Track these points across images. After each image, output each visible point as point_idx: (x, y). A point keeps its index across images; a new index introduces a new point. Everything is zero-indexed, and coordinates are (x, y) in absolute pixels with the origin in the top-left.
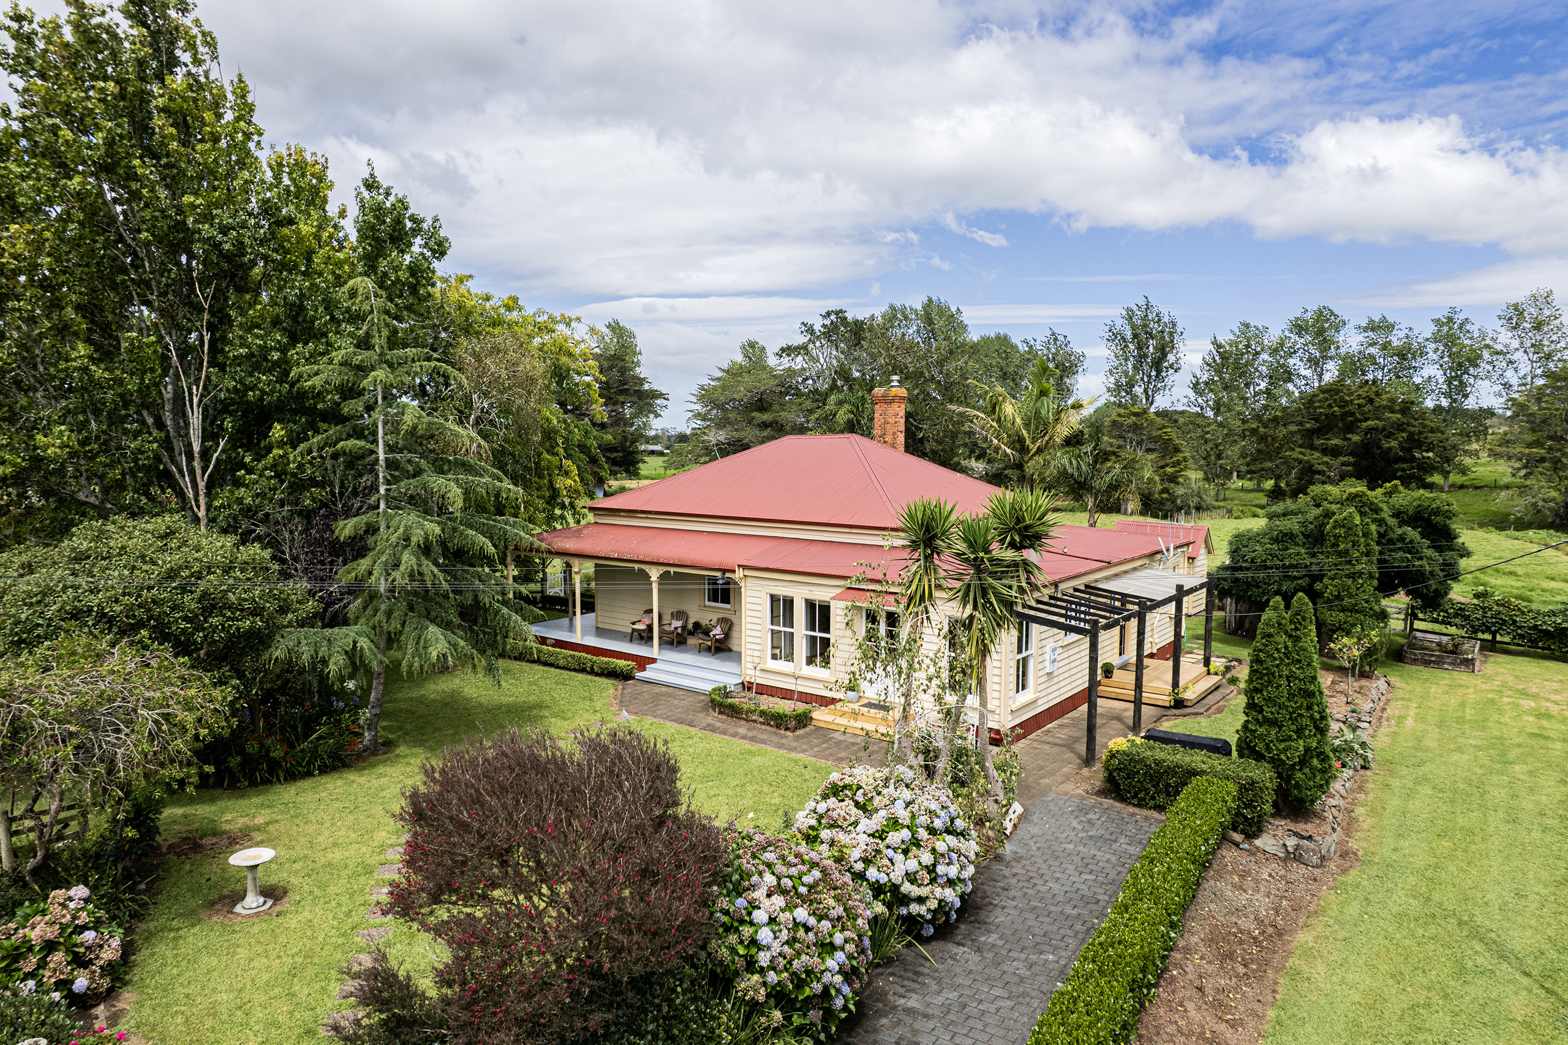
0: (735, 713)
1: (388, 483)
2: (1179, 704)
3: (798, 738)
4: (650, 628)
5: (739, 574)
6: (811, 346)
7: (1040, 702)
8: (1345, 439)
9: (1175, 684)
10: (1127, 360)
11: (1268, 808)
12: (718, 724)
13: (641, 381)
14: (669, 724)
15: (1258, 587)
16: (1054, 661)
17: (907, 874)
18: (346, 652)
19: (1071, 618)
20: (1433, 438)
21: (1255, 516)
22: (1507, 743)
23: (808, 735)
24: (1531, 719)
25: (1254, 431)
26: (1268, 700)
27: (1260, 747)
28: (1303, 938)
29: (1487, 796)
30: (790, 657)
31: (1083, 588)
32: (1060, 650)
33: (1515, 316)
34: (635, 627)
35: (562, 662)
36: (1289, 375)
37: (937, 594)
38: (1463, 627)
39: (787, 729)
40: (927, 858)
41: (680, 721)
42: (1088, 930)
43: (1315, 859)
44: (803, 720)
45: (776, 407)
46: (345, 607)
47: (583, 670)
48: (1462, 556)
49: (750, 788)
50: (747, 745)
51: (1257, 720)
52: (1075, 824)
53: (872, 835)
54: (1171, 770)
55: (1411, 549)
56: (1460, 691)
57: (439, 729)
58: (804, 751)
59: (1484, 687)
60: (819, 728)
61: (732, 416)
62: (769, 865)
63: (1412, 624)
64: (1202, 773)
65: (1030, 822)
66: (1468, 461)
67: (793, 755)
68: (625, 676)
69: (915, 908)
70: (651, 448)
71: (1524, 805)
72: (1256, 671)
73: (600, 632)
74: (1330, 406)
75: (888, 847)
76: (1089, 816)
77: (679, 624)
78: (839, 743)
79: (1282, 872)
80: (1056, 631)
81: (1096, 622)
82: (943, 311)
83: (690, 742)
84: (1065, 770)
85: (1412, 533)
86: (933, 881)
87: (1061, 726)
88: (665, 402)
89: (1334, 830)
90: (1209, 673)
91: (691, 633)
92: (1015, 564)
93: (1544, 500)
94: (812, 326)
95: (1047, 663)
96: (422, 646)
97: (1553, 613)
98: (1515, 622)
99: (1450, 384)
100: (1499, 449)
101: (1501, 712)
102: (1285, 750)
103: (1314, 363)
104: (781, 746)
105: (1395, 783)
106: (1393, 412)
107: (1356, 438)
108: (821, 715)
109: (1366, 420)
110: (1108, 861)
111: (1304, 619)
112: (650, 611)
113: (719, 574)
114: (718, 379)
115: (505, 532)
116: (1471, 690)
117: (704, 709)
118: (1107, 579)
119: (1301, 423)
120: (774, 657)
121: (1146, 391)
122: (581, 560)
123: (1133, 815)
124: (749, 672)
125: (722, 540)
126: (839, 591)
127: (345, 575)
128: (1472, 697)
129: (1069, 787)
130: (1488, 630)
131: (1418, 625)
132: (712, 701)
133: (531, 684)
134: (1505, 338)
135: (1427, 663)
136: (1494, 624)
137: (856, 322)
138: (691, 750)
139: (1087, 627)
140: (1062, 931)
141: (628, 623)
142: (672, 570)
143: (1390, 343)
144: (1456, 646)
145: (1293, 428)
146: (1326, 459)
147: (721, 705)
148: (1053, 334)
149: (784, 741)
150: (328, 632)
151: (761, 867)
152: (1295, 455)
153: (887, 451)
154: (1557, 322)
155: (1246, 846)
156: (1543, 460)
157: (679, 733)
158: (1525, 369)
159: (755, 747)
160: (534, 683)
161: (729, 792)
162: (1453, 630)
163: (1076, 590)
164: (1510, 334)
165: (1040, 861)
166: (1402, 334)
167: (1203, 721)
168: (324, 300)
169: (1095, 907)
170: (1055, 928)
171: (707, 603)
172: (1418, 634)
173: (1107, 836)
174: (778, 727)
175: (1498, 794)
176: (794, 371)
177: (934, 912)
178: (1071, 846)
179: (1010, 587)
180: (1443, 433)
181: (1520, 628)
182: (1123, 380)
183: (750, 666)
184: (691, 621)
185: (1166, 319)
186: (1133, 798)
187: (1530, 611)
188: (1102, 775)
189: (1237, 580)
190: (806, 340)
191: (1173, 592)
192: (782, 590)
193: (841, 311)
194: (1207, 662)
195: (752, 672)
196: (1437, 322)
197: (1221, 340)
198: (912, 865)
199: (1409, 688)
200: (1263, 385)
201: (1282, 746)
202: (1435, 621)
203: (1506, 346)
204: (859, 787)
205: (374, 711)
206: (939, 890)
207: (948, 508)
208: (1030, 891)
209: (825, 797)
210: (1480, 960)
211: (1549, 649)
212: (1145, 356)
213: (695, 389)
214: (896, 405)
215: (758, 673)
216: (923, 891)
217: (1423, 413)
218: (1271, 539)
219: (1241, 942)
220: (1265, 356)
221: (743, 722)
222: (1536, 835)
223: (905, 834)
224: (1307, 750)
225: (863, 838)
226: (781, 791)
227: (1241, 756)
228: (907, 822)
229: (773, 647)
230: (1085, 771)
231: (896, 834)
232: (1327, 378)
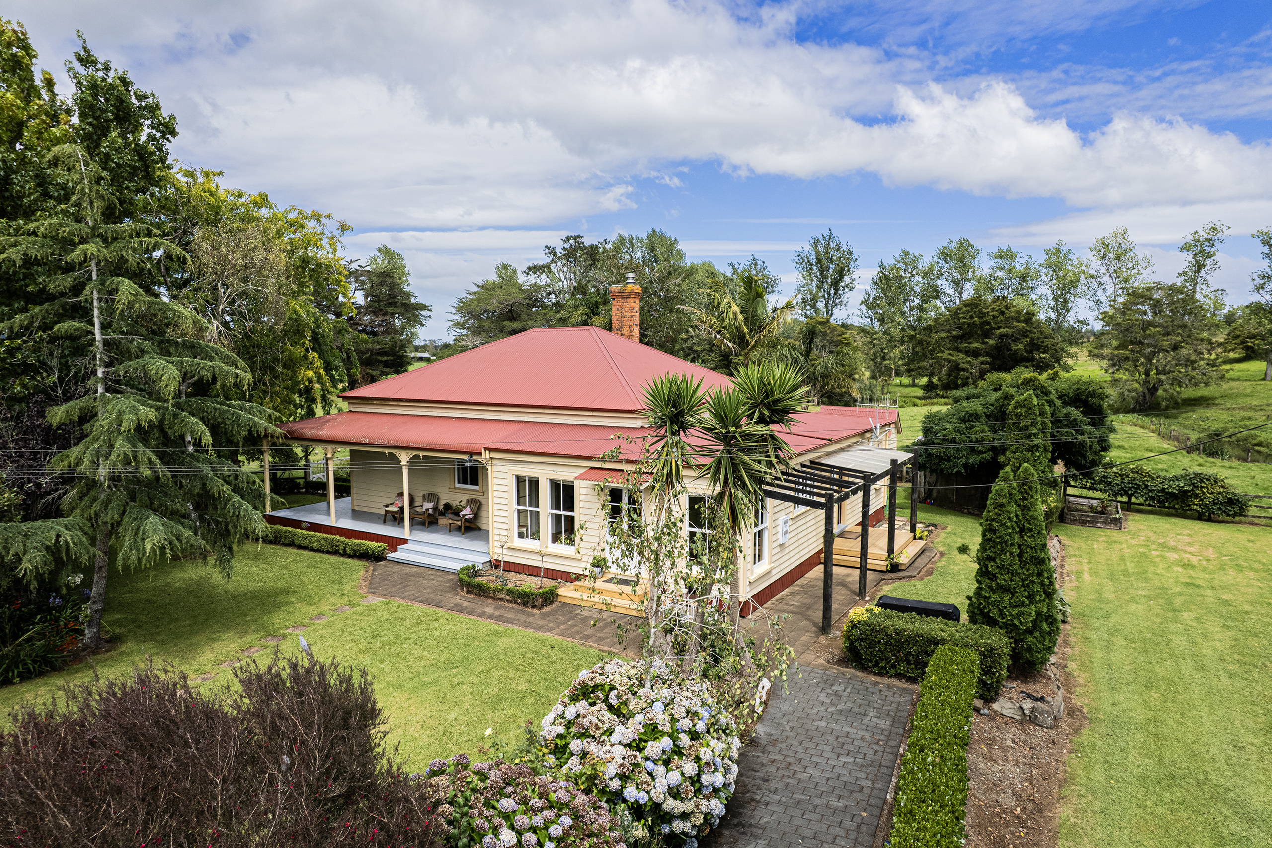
0: (481, 591)
1: (108, 365)
2: (895, 568)
3: (544, 616)
4: (402, 509)
5: (486, 455)
6: (553, 266)
7: (774, 572)
8: (983, 343)
9: (891, 550)
10: (812, 280)
11: (1004, 672)
12: (466, 604)
13: (409, 295)
14: (416, 605)
15: (949, 460)
16: (786, 533)
17: (670, 789)
18: (48, 548)
19: (799, 491)
20: (1048, 342)
21: (915, 405)
22: (1169, 592)
23: (554, 612)
24: (1180, 569)
25: (912, 337)
26: (1001, 567)
27: (994, 613)
28: (1064, 812)
29: (1172, 645)
30: (535, 535)
31: (808, 464)
32: (790, 522)
33: (1103, 250)
34: (387, 509)
35: (315, 545)
36: (937, 293)
37: (684, 472)
38: (1105, 491)
39: (533, 607)
40: (690, 768)
41: (427, 602)
42: (859, 826)
43: (1050, 721)
44: (549, 597)
45: (524, 316)
46: (60, 497)
47: (335, 553)
48: (1110, 432)
49: (496, 673)
50: (493, 626)
51: (990, 587)
52: (822, 697)
53: (628, 746)
54: (913, 639)
55: (1073, 424)
56: (1117, 547)
57: (177, 620)
58: (550, 630)
59: (1134, 542)
60: (565, 605)
61: (486, 324)
62: (507, 816)
63: (1065, 490)
64: (943, 641)
65: (779, 697)
66: (1070, 362)
67: (540, 635)
68: (377, 558)
69: (678, 826)
70: (419, 355)
71: (1205, 651)
72: (990, 540)
73: (357, 515)
74: (971, 317)
75: (647, 759)
76: (836, 688)
77: (429, 505)
78: (585, 620)
79: (1023, 737)
80: (787, 504)
81: (831, 495)
82: (663, 238)
83: (436, 624)
84: (803, 638)
85: (1075, 413)
86: (698, 792)
87: (792, 594)
88: (429, 313)
89: (1059, 688)
90: (915, 539)
91: (442, 514)
92: (763, 439)
93: (1129, 391)
94: (554, 248)
95: (780, 535)
96: (139, 535)
97: (1175, 478)
98: (1147, 486)
99: (1056, 300)
100: (1096, 351)
101: (1154, 564)
102: (1018, 615)
103: (957, 285)
104: (527, 625)
105: (1093, 636)
106: (1019, 321)
107: (992, 342)
108: (567, 592)
109: (999, 328)
110: (862, 738)
111: (1030, 488)
112: (401, 494)
113: (466, 457)
114: (475, 293)
115: (239, 417)
116: (1124, 546)
117: (453, 589)
118: (828, 454)
119: (949, 331)
120: (521, 536)
121: (826, 306)
122: (334, 446)
123: (876, 684)
124: (497, 550)
125: (470, 424)
126: (582, 471)
127: (58, 465)
128: (1127, 552)
129: (809, 657)
130: (1126, 493)
131: (1070, 490)
132: (461, 580)
133: (282, 567)
134: (1095, 265)
135: (1083, 523)
136: (1130, 488)
137: (591, 246)
138: (437, 634)
139: (823, 500)
140: (832, 830)
141: (381, 505)
142: (421, 454)
143: (1014, 267)
144: (1104, 508)
145: (943, 334)
146: (969, 359)
147: (468, 584)
148: (754, 260)
149: (531, 619)
150: (24, 527)
151: (497, 820)
152: (945, 356)
153: (625, 342)
154: (1131, 253)
155: (986, 711)
156: (1127, 359)
157: (426, 615)
158: (1110, 289)
159: (501, 628)
160: (285, 567)
161: (473, 679)
162: (1098, 494)
163: (803, 466)
164: (1099, 263)
165: (796, 743)
166: (1023, 261)
167: (919, 584)
168: (37, 176)
169: (859, 796)
170: (824, 827)
171: (457, 485)
172: (1072, 499)
173: (856, 710)
174: (525, 604)
175: (1179, 642)
176: (540, 287)
177: (699, 828)
178: (823, 724)
179: (759, 462)
180: (1053, 338)
181: (1151, 491)
182: (809, 297)
183: (497, 544)
184: (442, 502)
185: (845, 248)
186: (874, 666)
187: (1158, 477)
188: (841, 643)
189: (930, 455)
190: (549, 260)
191: (889, 466)
192: (528, 471)
193: (579, 237)
194: (913, 529)
195: (499, 551)
196: (1047, 252)
197: (885, 263)
198: (674, 778)
199: (1076, 545)
200: (917, 301)
201: (1015, 612)
202: (1085, 487)
203: (1097, 271)
204: (612, 688)
205: (95, 607)
206: (704, 802)
207: (695, 383)
208: (790, 781)
209: (574, 699)
210: (1234, 827)
211: (1174, 508)
212: (825, 277)
213: (454, 302)
214: (631, 301)
215: (505, 551)
216: (688, 807)
217: (1039, 322)
218: (960, 418)
219: (1007, 824)
220: (918, 278)
221: (490, 601)
222: (1226, 681)
223: (666, 742)
224: (1039, 614)
225: (619, 750)
226: (527, 676)
227: (973, 620)
228: (667, 728)
229: (520, 526)
230: (822, 639)
231: (656, 744)
232: (965, 296)
